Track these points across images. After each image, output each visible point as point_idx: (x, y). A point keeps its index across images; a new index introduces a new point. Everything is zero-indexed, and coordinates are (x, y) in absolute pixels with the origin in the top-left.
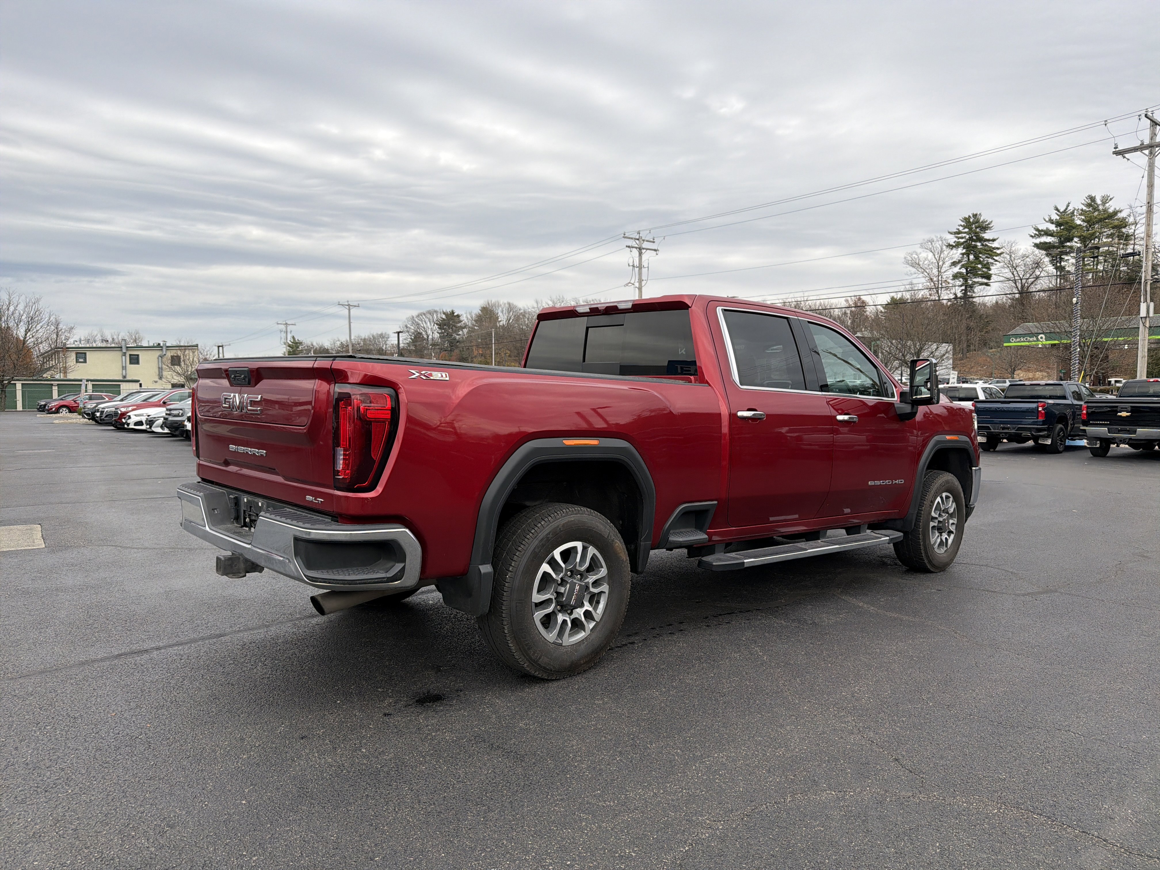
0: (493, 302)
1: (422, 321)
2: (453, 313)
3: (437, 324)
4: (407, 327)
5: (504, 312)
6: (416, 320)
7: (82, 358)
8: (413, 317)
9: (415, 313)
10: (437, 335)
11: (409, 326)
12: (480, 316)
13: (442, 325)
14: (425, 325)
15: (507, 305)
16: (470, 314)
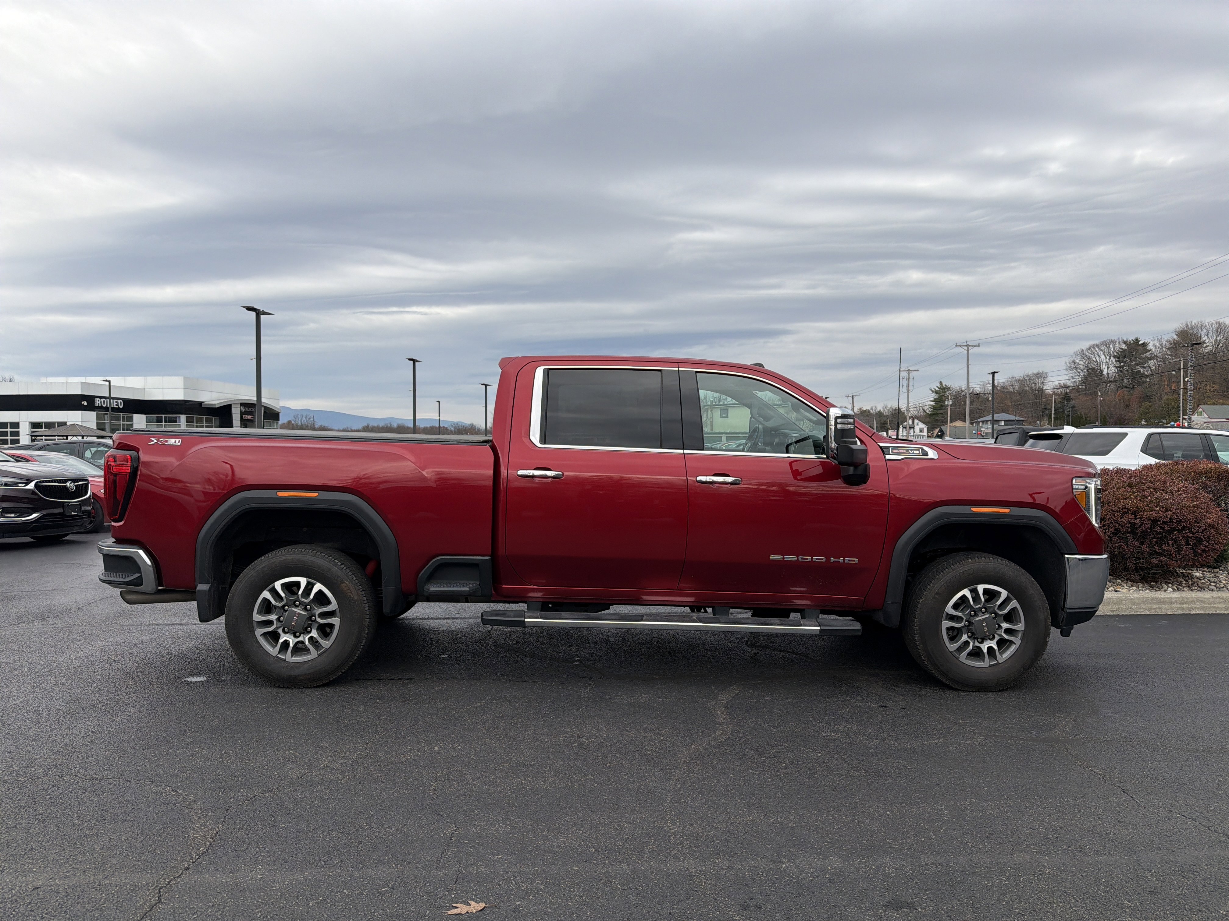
0: (1193, 324)
1: (1094, 354)
2: (1137, 340)
3: (1114, 357)
4: (1074, 362)
5: (1210, 334)
6: (1087, 354)
7: (724, 414)
8: (1083, 351)
9: (1085, 345)
10: (1113, 369)
11: (1077, 361)
12: (1175, 344)
13: (1121, 356)
14: (1098, 358)
15: (1216, 326)
16: (1160, 341)
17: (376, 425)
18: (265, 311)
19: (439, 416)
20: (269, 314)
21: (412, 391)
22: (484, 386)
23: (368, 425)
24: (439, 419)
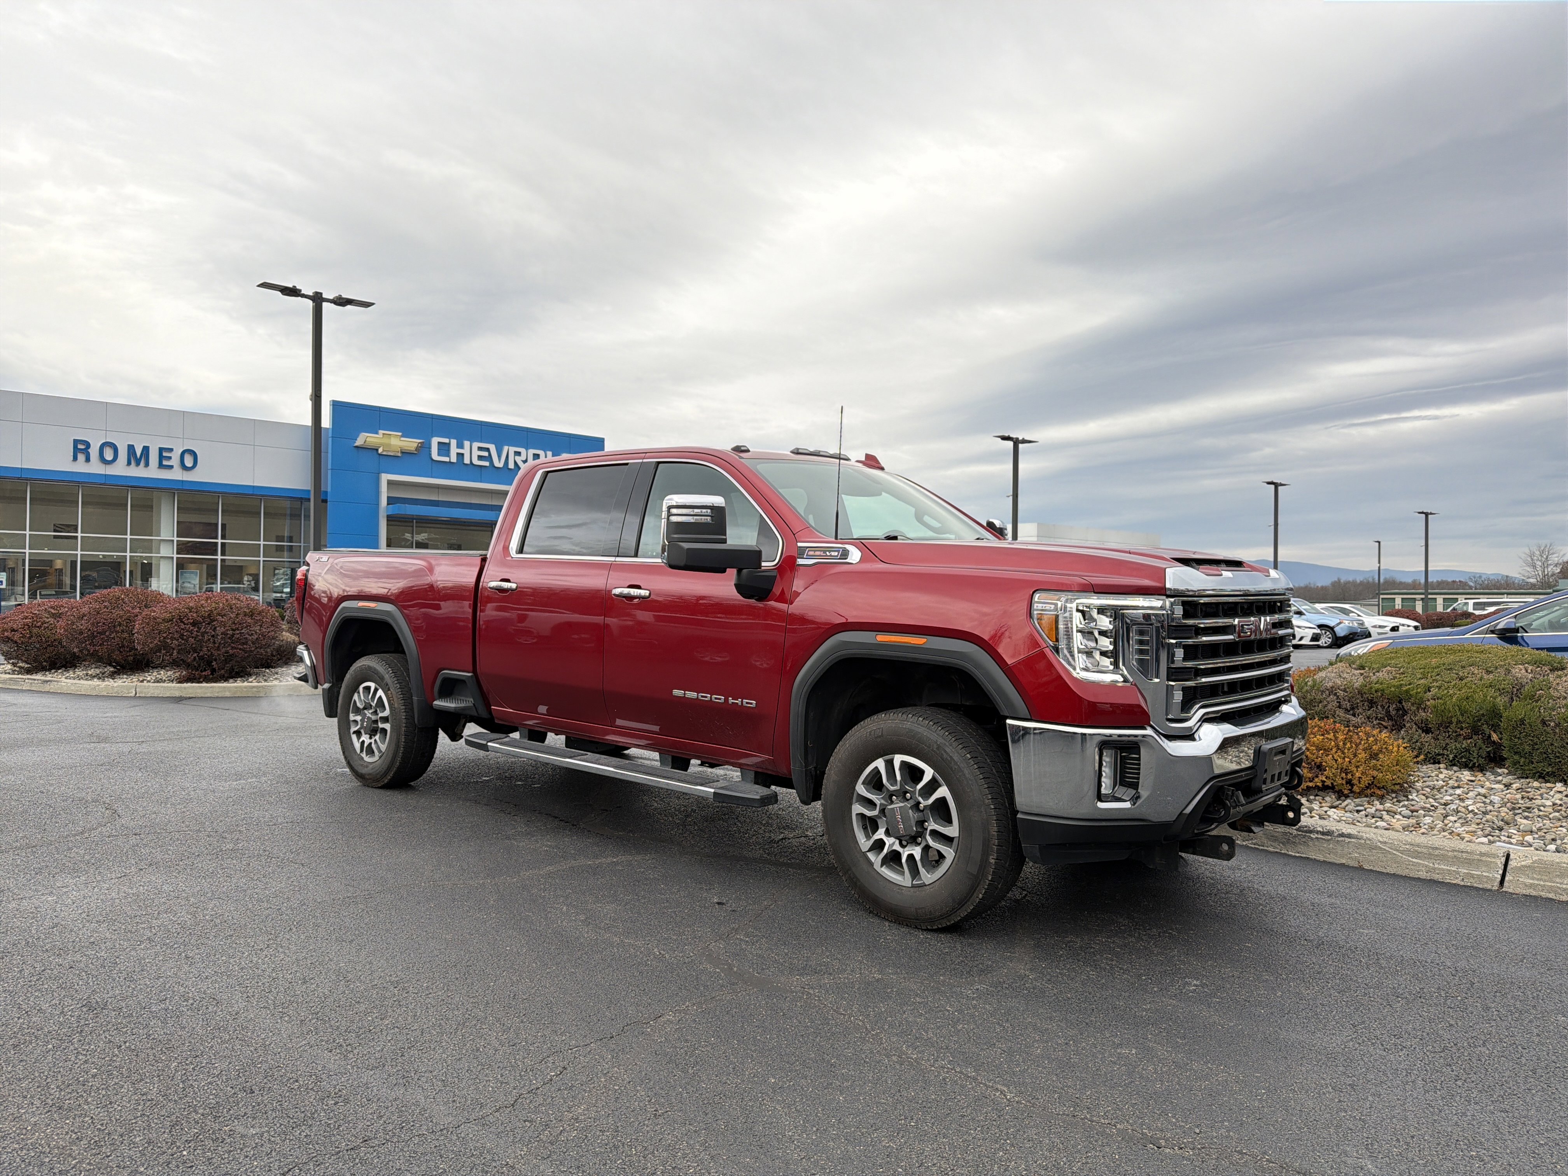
17: (1351, 580)
18: (1026, 439)
19: (1379, 562)
20: (1030, 442)
21: (1273, 527)
22: (1424, 515)
23: (1339, 580)
24: (1379, 567)
